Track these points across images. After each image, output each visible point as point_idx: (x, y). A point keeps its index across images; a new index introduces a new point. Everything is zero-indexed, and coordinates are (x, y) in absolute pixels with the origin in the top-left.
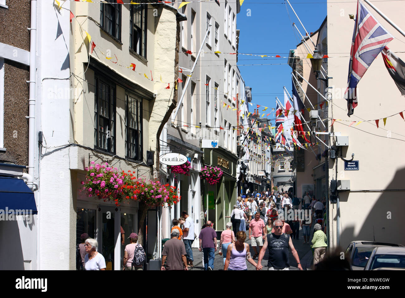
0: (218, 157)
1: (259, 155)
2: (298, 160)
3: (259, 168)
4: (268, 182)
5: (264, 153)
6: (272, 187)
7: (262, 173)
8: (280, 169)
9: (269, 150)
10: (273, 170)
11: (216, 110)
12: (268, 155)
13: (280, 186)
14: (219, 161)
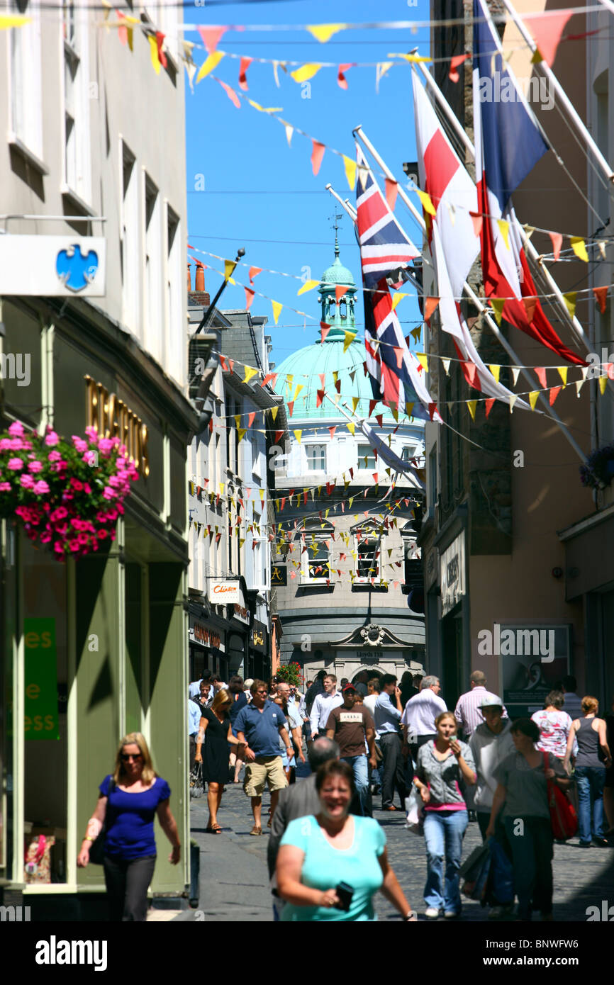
0: (88, 382)
1: (211, 497)
2: (473, 486)
3: (211, 564)
4: (257, 640)
5: (237, 489)
6: (276, 665)
7: (230, 589)
8: (308, 581)
9: (259, 474)
10: (279, 576)
11: (72, 62)
12: (257, 496)
13: (307, 666)
14: (96, 411)
